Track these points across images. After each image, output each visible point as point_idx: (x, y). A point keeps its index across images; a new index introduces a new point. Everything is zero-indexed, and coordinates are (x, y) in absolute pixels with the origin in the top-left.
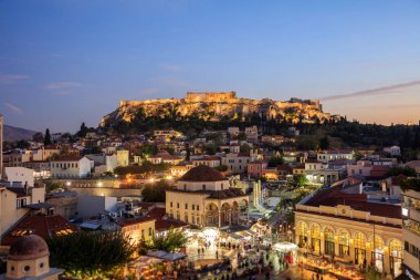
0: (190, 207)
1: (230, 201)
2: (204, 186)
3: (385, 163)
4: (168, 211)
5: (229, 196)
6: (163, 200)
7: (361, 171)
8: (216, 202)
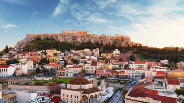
0: (73, 97)
1: (93, 94)
2: (81, 87)
3: (162, 70)
4: (62, 98)
5: (93, 92)
6: (59, 93)
7: (151, 74)
8: (87, 95)
